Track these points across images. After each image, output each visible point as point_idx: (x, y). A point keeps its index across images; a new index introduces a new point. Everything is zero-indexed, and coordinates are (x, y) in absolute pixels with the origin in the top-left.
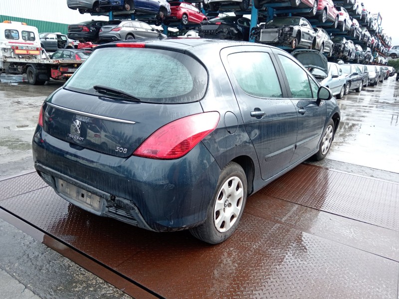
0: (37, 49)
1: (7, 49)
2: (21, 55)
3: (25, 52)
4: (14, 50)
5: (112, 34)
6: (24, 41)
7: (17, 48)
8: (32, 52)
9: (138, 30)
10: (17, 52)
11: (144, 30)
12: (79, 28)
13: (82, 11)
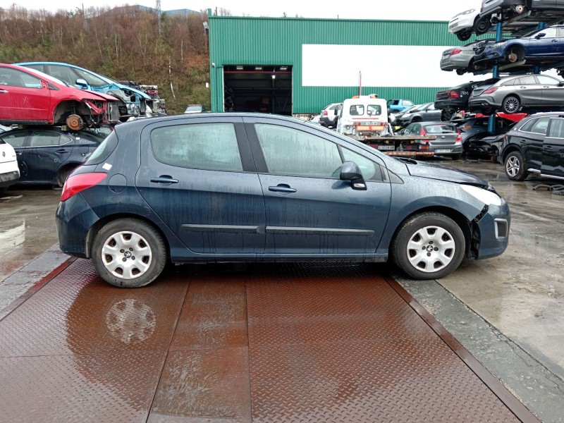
0: (382, 124)
1: (350, 126)
2: (361, 131)
3: (367, 128)
4: (356, 126)
5: (482, 98)
6: (368, 116)
7: (359, 124)
8: (374, 128)
9: (528, 87)
10: (359, 128)
11: (542, 87)
12: (446, 94)
13: (460, 72)
